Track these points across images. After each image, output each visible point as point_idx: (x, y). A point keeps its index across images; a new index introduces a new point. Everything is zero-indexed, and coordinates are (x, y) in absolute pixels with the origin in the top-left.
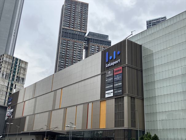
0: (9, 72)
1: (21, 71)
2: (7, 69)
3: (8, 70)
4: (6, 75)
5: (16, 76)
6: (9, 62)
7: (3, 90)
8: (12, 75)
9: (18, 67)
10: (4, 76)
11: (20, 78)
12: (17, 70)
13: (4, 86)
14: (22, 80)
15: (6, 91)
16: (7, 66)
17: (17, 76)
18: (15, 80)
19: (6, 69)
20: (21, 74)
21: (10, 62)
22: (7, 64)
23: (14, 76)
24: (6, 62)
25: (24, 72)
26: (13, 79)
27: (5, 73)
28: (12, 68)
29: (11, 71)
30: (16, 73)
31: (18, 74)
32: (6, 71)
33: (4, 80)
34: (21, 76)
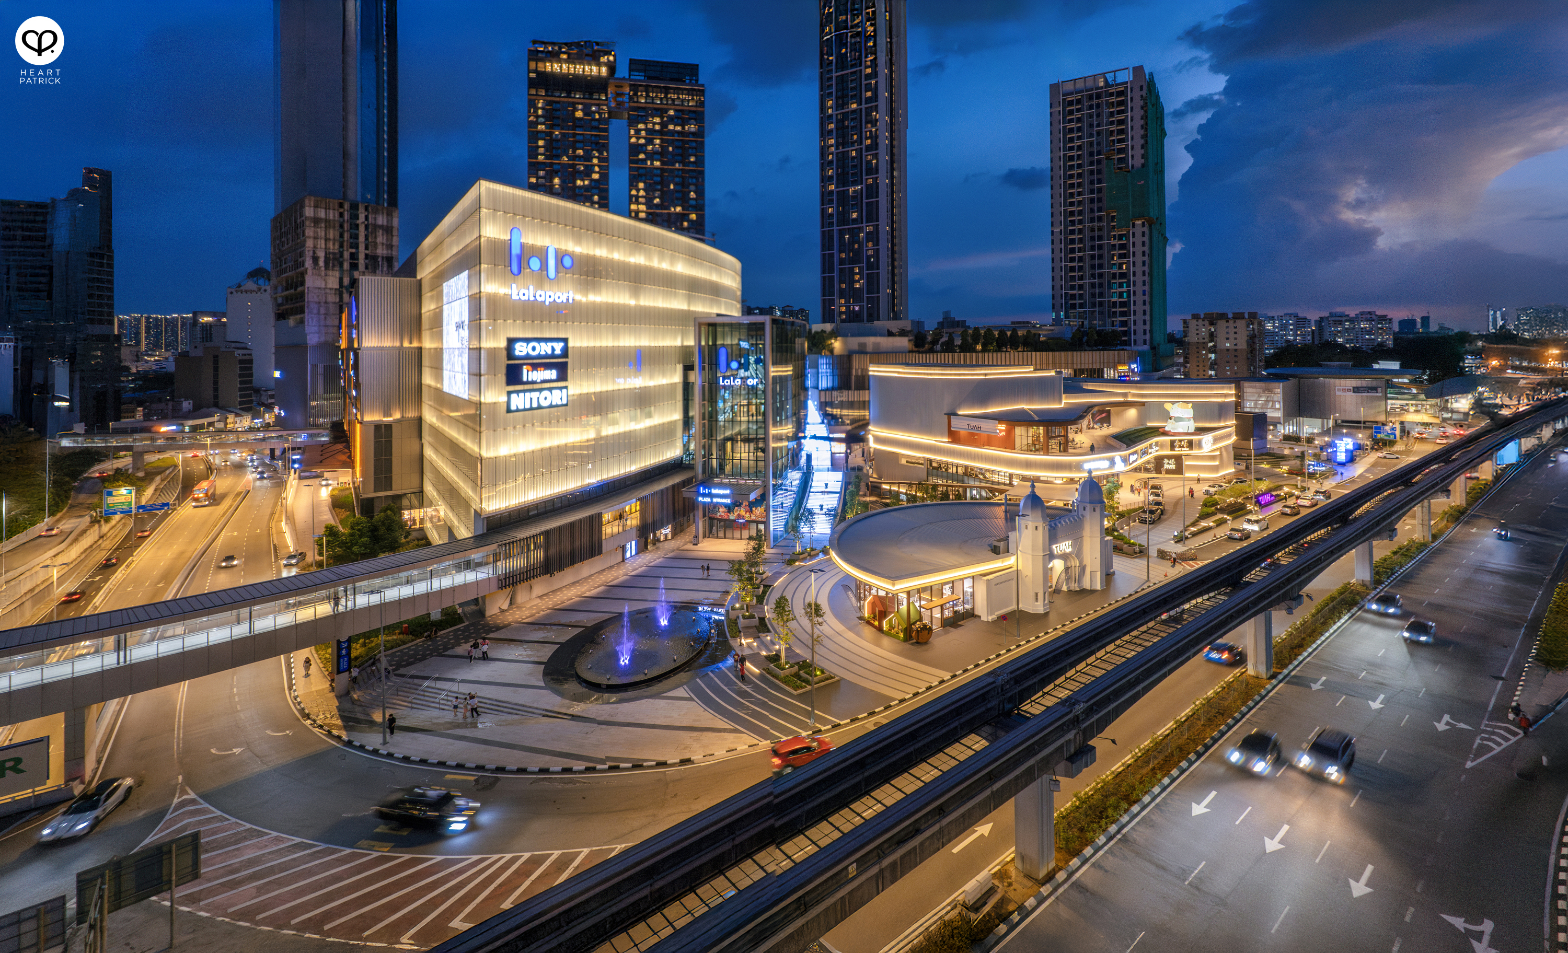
0: (333, 247)
1: (376, 238)
2: (327, 240)
3: (331, 243)
4: (326, 257)
5: (361, 256)
6: (327, 221)
7: (326, 302)
8: (346, 255)
9: (362, 228)
10: (321, 263)
11: (380, 259)
12: (362, 238)
13: (328, 291)
14: (385, 264)
15: (338, 300)
16: (323, 233)
17: (367, 256)
18: (362, 266)
19: (323, 242)
20: (380, 247)
21: (331, 217)
22: (323, 225)
23: (354, 256)
24: (316, 221)
25: (387, 240)
26: (354, 266)
27: (321, 254)
28: (341, 236)
29: (341, 246)
30: (362, 247)
31: (367, 248)
32: (323, 246)
33: (323, 274)
34: (381, 251)
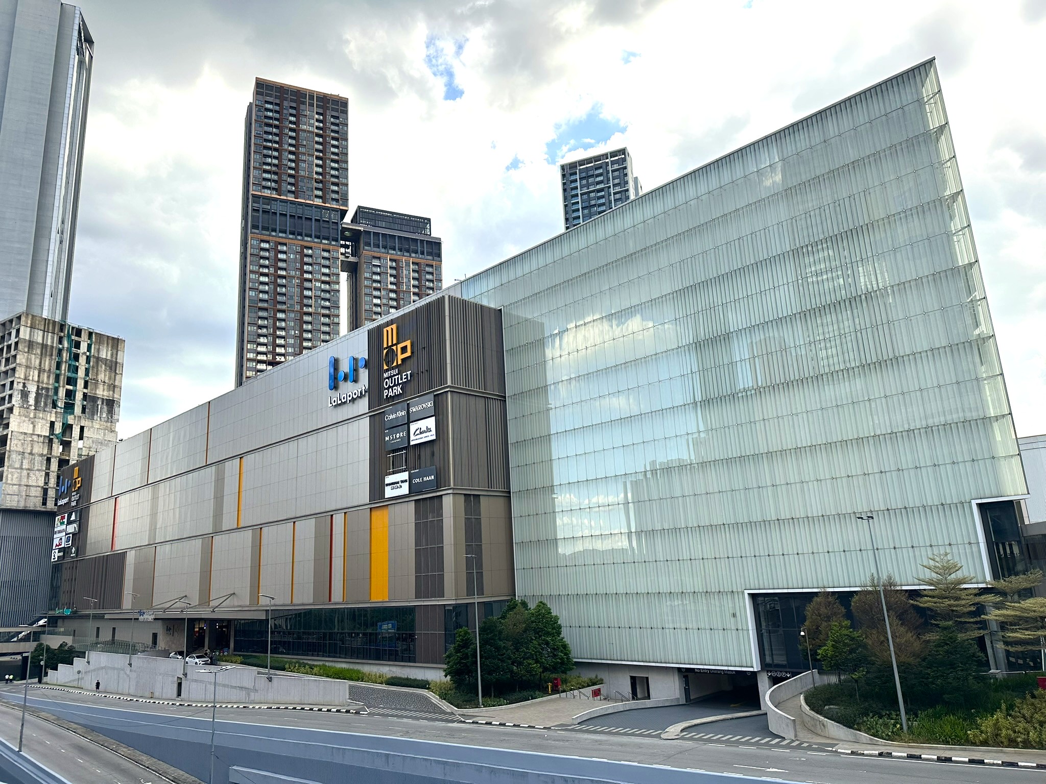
0: (48, 381)
1: (97, 374)
2: (40, 371)
3: (46, 374)
4: (37, 393)
5: (79, 396)
6: (44, 346)
7: (31, 454)
8: (62, 393)
9: (82, 360)
10: (32, 401)
11: (99, 402)
12: (81, 373)
13: (35, 438)
14: (105, 407)
15: (45, 452)
16: (38, 362)
17: (85, 395)
18: (78, 409)
19: (36, 373)
20: (101, 387)
21: (49, 343)
22: (39, 351)
23: (70, 394)
24: (31, 344)
25: (110, 378)
26: (69, 407)
27: (32, 388)
28: (58, 366)
29: (57, 378)
30: (80, 384)
31: (86, 387)
32: (36, 378)
33: (32, 415)
34: (102, 392)
